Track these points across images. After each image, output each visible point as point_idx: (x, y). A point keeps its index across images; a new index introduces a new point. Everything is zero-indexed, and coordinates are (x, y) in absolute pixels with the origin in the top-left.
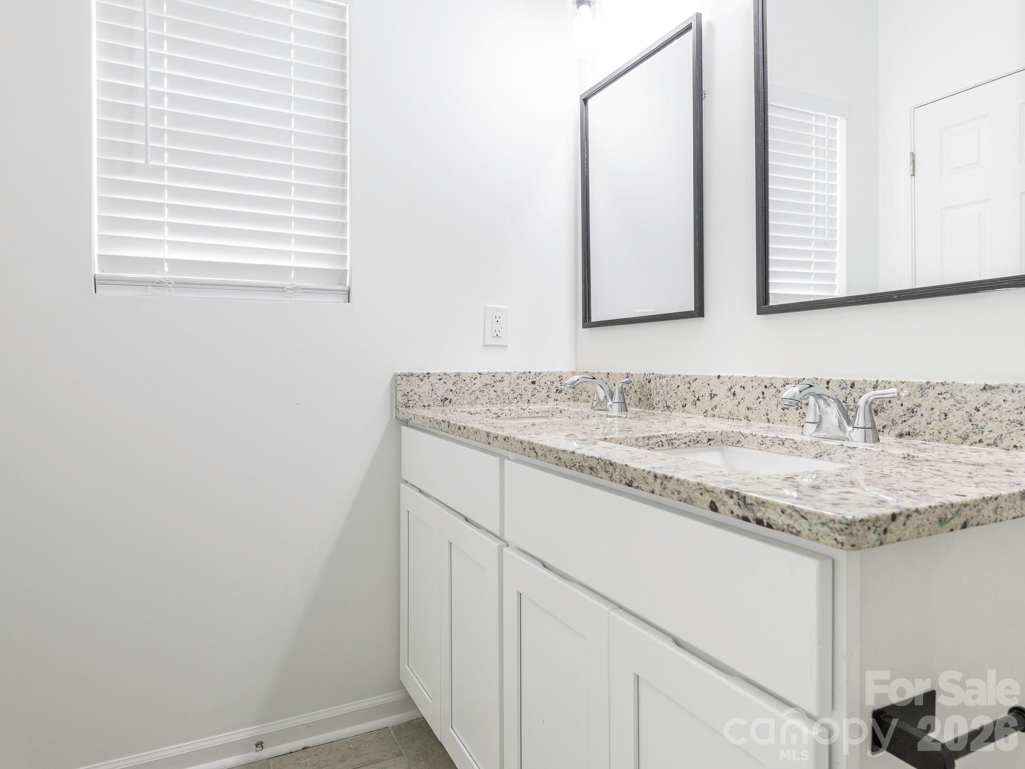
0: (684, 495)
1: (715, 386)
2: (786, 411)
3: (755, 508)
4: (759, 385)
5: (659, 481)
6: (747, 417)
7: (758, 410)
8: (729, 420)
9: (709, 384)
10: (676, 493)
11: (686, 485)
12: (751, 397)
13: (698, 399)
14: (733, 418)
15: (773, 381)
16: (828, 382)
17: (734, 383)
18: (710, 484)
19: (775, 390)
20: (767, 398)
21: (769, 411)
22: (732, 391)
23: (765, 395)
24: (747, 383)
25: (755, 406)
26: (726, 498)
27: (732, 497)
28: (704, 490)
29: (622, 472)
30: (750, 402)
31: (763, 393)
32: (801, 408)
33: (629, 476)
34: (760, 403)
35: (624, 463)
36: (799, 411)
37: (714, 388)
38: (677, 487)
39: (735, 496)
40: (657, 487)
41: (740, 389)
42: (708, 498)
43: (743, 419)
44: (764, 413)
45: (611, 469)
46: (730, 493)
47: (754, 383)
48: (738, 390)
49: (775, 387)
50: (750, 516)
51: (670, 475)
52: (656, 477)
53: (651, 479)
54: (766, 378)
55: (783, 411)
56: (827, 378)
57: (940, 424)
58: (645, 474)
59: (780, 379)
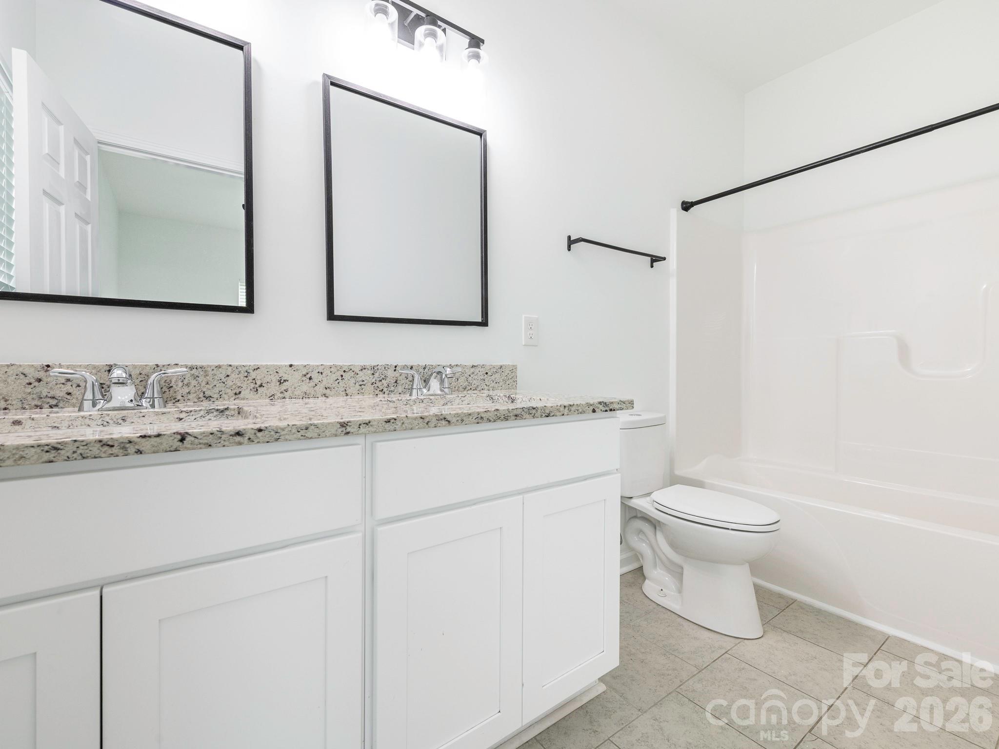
0: (580, 411)
1: (286, 373)
2: (363, 386)
3: (609, 406)
4: (338, 370)
5: (567, 408)
6: (324, 395)
7: (336, 389)
8: (304, 399)
9: (277, 372)
10: (576, 411)
11: (581, 406)
12: (329, 380)
13: (261, 386)
14: (309, 397)
15: (350, 367)
16: (396, 367)
17: (310, 370)
18: (592, 402)
19: (353, 373)
20: (346, 379)
21: (347, 388)
22: (308, 376)
23: (343, 377)
24: (325, 369)
25: (334, 385)
26: (599, 405)
27: (601, 404)
28: (589, 405)
29: (543, 410)
30: (328, 383)
31: (342, 376)
32: (376, 383)
33: (547, 412)
34: (338, 383)
35: (543, 406)
36: (373, 386)
37: (284, 375)
38: (577, 408)
39: (602, 404)
40: (566, 410)
41: (318, 374)
42: (591, 408)
43: (320, 396)
44: (343, 389)
45: (534, 411)
46: (600, 403)
47: (332, 369)
48: (314, 375)
49: (353, 372)
50: (608, 409)
51: (572, 404)
52: (565, 407)
53: (562, 409)
54: (345, 365)
55: (361, 387)
56: (395, 364)
57: (455, 384)
58: (558, 407)
59: (358, 365)
